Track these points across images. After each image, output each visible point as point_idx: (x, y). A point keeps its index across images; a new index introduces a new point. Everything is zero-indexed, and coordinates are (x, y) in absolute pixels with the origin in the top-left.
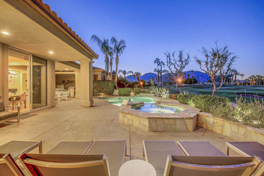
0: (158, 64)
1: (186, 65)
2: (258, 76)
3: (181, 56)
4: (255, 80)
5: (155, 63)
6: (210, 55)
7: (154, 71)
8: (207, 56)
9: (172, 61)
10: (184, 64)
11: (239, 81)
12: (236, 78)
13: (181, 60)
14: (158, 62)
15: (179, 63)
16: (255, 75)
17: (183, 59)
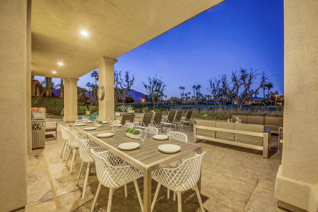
0: (96, 79)
1: (131, 85)
2: (175, 98)
3: (127, 76)
4: (173, 101)
5: (92, 76)
6: (152, 82)
7: (87, 86)
8: (151, 83)
9: (119, 81)
10: (130, 84)
11: (164, 101)
12: (162, 98)
13: (127, 81)
14: (96, 76)
15: (126, 83)
16: (173, 97)
17: (129, 80)
